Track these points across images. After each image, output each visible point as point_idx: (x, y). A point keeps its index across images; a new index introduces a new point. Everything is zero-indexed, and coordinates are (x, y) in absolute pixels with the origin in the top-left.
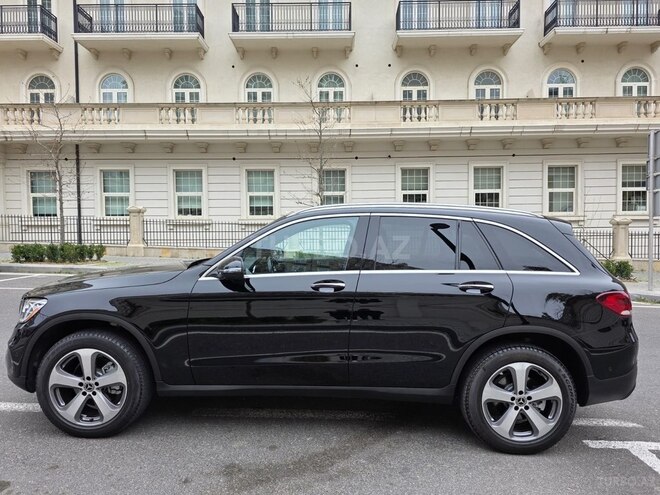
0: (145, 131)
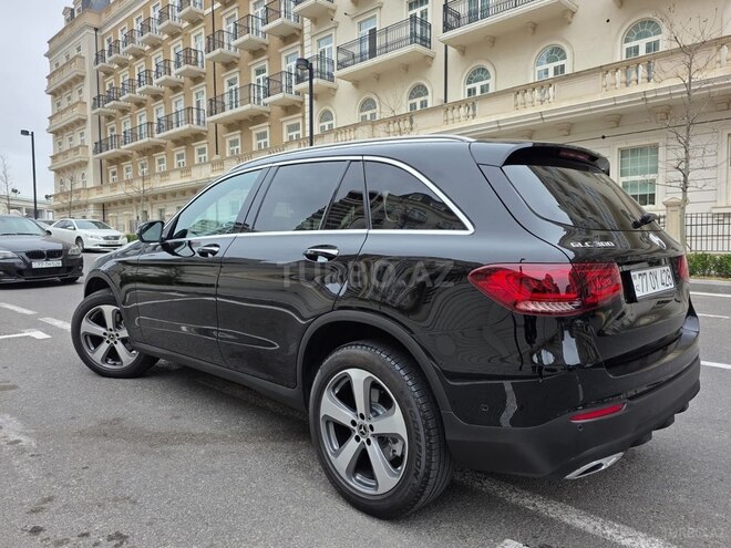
0: (498, 122)
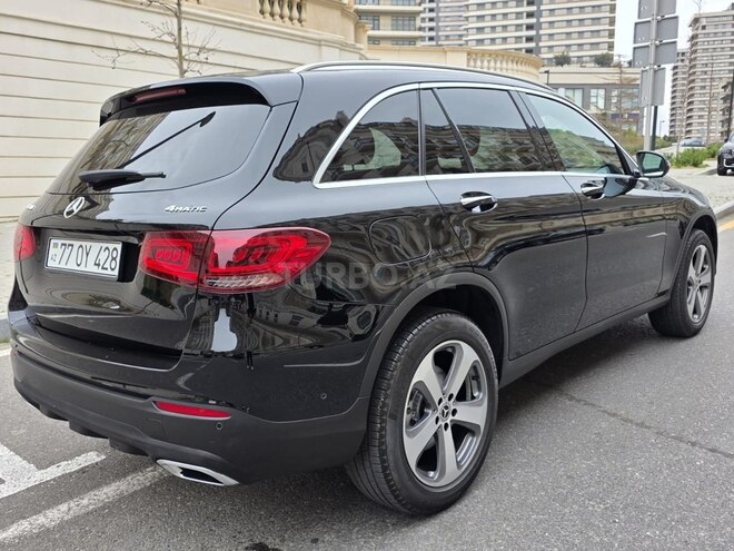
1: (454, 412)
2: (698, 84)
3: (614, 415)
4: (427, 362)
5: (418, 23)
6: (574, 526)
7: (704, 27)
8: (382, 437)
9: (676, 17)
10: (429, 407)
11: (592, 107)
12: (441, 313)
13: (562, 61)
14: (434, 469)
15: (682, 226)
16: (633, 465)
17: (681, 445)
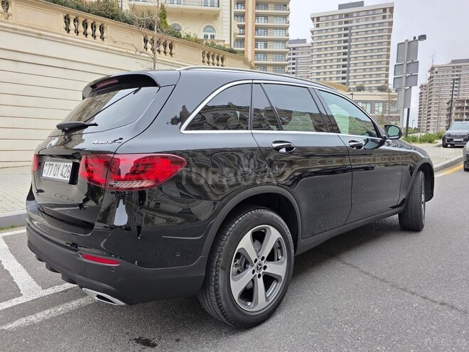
1: (265, 267)
2: (433, 101)
3: (368, 274)
4: (248, 237)
5: (286, 69)
6: (332, 340)
7: (437, 72)
8: (216, 280)
9: (417, 62)
10: (249, 264)
11: (376, 113)
12: (258, 209)
13: (360, 89)
14: (251, 301)
15: (411, 169)
16: (375, 304)
17: (405, 293)
